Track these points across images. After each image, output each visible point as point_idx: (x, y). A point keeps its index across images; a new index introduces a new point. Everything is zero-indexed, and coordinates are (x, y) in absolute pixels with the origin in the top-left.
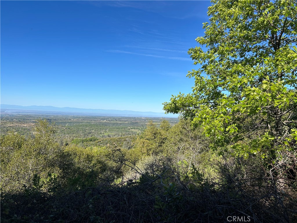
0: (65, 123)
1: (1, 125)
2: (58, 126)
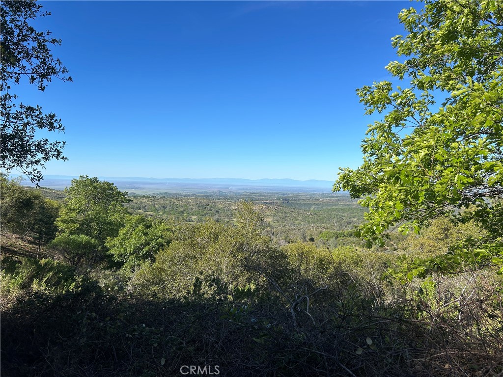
0: (310, 205)
1: (224, 207)
2: (298, 209)
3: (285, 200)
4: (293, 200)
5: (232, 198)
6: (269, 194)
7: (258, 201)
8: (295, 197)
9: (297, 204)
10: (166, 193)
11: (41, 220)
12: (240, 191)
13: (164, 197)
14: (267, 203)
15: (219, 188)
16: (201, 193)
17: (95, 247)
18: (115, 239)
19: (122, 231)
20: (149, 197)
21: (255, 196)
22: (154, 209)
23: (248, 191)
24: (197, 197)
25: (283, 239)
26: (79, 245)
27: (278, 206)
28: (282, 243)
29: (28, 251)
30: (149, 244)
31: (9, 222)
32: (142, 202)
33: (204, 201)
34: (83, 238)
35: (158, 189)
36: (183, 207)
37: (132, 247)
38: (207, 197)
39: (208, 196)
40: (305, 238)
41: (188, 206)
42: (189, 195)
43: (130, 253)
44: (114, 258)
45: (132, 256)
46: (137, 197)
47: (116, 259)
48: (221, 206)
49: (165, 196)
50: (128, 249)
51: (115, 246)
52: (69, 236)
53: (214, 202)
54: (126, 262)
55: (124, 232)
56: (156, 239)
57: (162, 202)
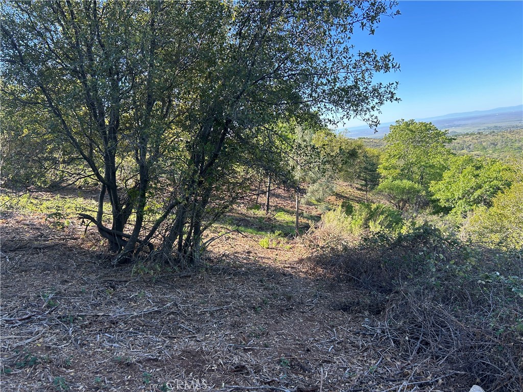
10: (496, 127)
11: (366, 168)
13: (494, 132)
17: (418, 192)
18: (440, 183)
19: (446, 175)
20: (474, 134)
22: (481, 147)
26: (403, 191)
29: (357, 197)
30: (480, 187)
32: (465, 141)
34: (406, 183)
35: (484, 123)
37: (461, 191)
43: (459, 198)
44: (440, 203)
45: (461, 201)
46: (459, 136)
47: (443, 204)
49: (495, 130)
50: (456, 194)
51: (440, 191)
52: (392, 181)
54: (455, 207)
55: (450, 175)
56: (491, 182)
57: (491, 138)
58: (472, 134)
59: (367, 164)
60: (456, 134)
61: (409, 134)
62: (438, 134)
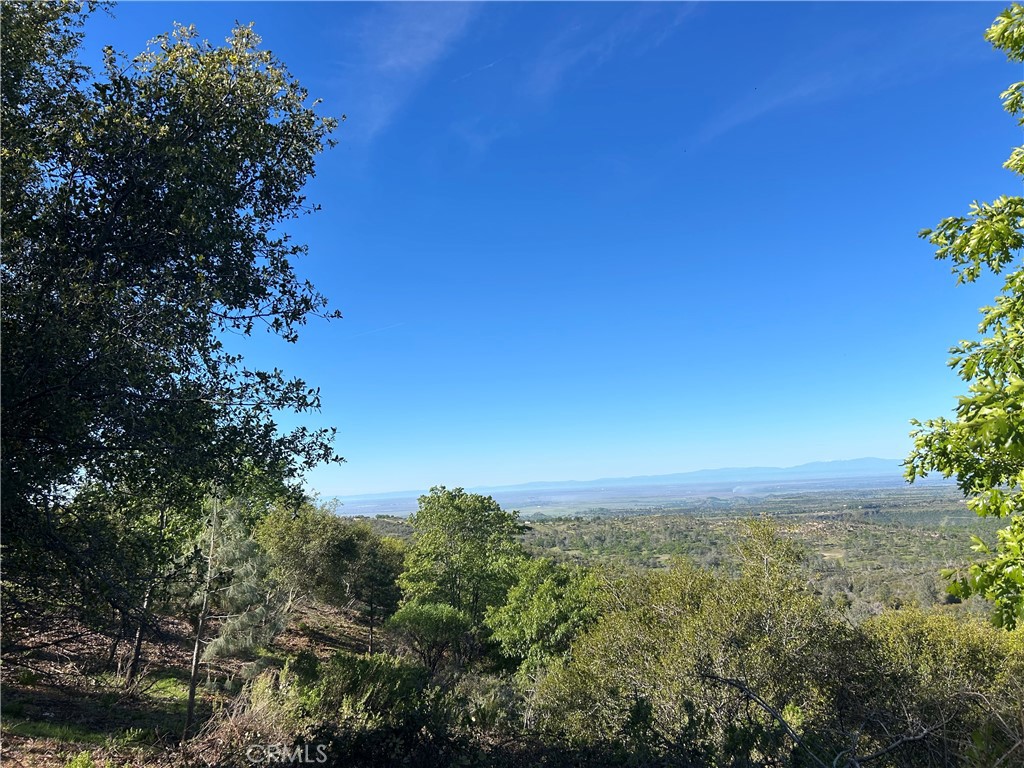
0: (937, 515)
1: (727, 533)
2: (908, 527)
3: (870, 507)
4: (891, 507)
5: (742, 511)
6: (830, 497)
7: (803, 515)
8: (894, 499)
9: (902, 515)
10: (602, 509)
11: (371, 578)
12: (757, 495)
13: (599, 518)
14: (826, 518)
15: (710, 491)
16: (674, 506)
17: (465, 627)
18: (502, 609)
19: (513, 593)
20: (570, 520)
21: (797, 502)
22: (580, 544)
23: (776, 494)
24: (665, 514)
25: (877, 599)
26: (437, 625)
27: (854, 521)
28: (876, 610)
29: (354, 639)
30: (565, 619)
31: (319, 584)
32: (557, 532)
33: (682, 523)
34: (445, 609)
35: (584, 503)
36: (637, 537)
37: (535, 626)
38: (688, 512)
39: (689, 510)
40: (934, 594)
41: (648, 533)
42: (649, 512)
43: (531, 639)
44: (502, 649)
45: (536, 646)
46: (548, 521)
47: (507, 652)
48: (720, 531)
49: (601, 516)
50: (527, 631)
51: (502, 625)
52: (419, 606)
53: (704, 523)
54: (526, 657)
55: (518, 594)
56: (580, 609)
57: (595, 528)
58: (567, 520)
59: (375, 569)
60: (544, 517)
61: (454, 516)
62: (502, 518)
